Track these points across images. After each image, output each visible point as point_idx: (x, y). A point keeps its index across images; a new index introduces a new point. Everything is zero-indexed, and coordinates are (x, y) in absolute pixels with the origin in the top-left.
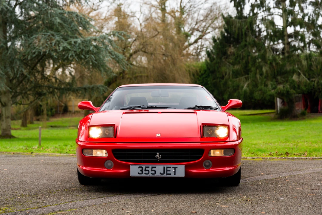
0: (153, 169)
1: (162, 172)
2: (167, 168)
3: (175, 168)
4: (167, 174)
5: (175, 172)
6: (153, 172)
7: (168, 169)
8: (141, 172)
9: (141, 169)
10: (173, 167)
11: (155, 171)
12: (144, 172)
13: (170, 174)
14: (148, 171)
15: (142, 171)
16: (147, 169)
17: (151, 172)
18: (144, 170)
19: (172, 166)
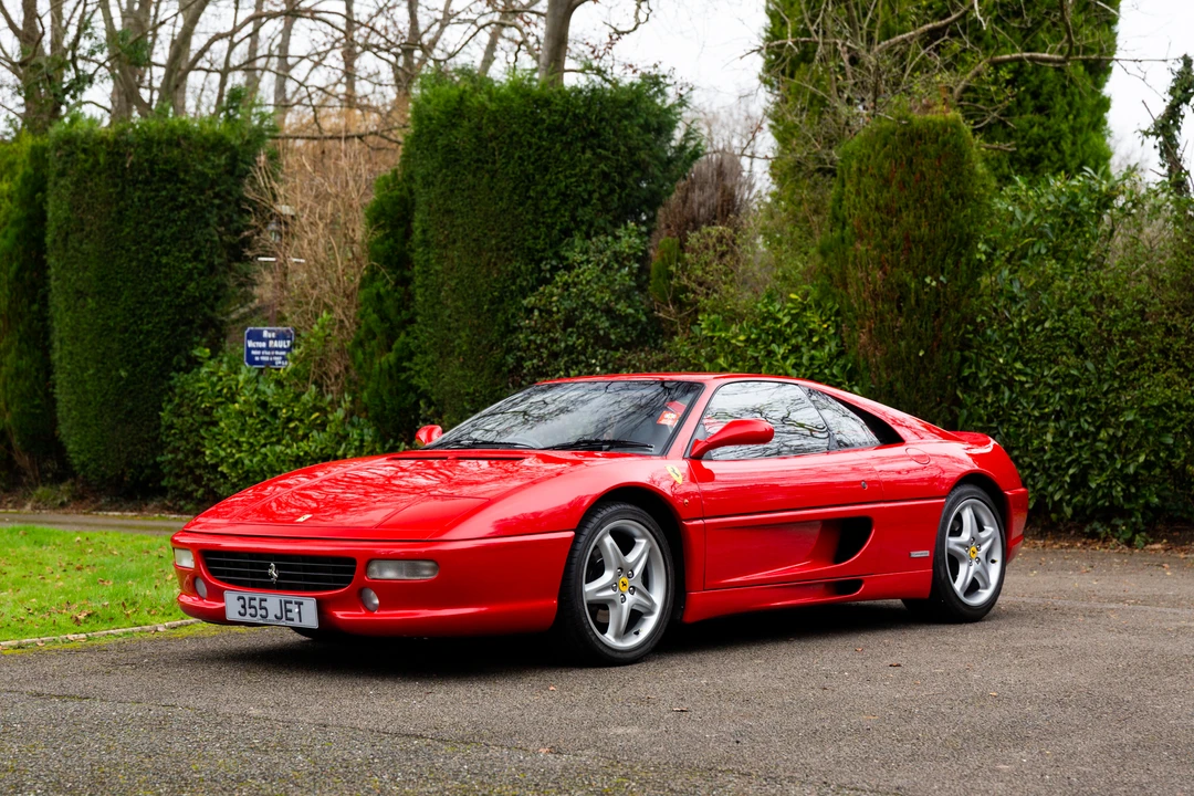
0: (263, 604)
1: (279, 615)
2: (286, 602)
3: (300, 604)
4: (287, 619)
5: (299, 612)
6: (263, 612)
7: (289, 606)
8: (243, 611)
9: (241, 601)
10: (296, 603)
11: (265, 609)
12: (249, 611)
13: (292, 620)
14: (255, 607)
15: (244, 607)
16: (253, 603)
17: (260, 612)
18: (247, 606)
19: (294, 599)
